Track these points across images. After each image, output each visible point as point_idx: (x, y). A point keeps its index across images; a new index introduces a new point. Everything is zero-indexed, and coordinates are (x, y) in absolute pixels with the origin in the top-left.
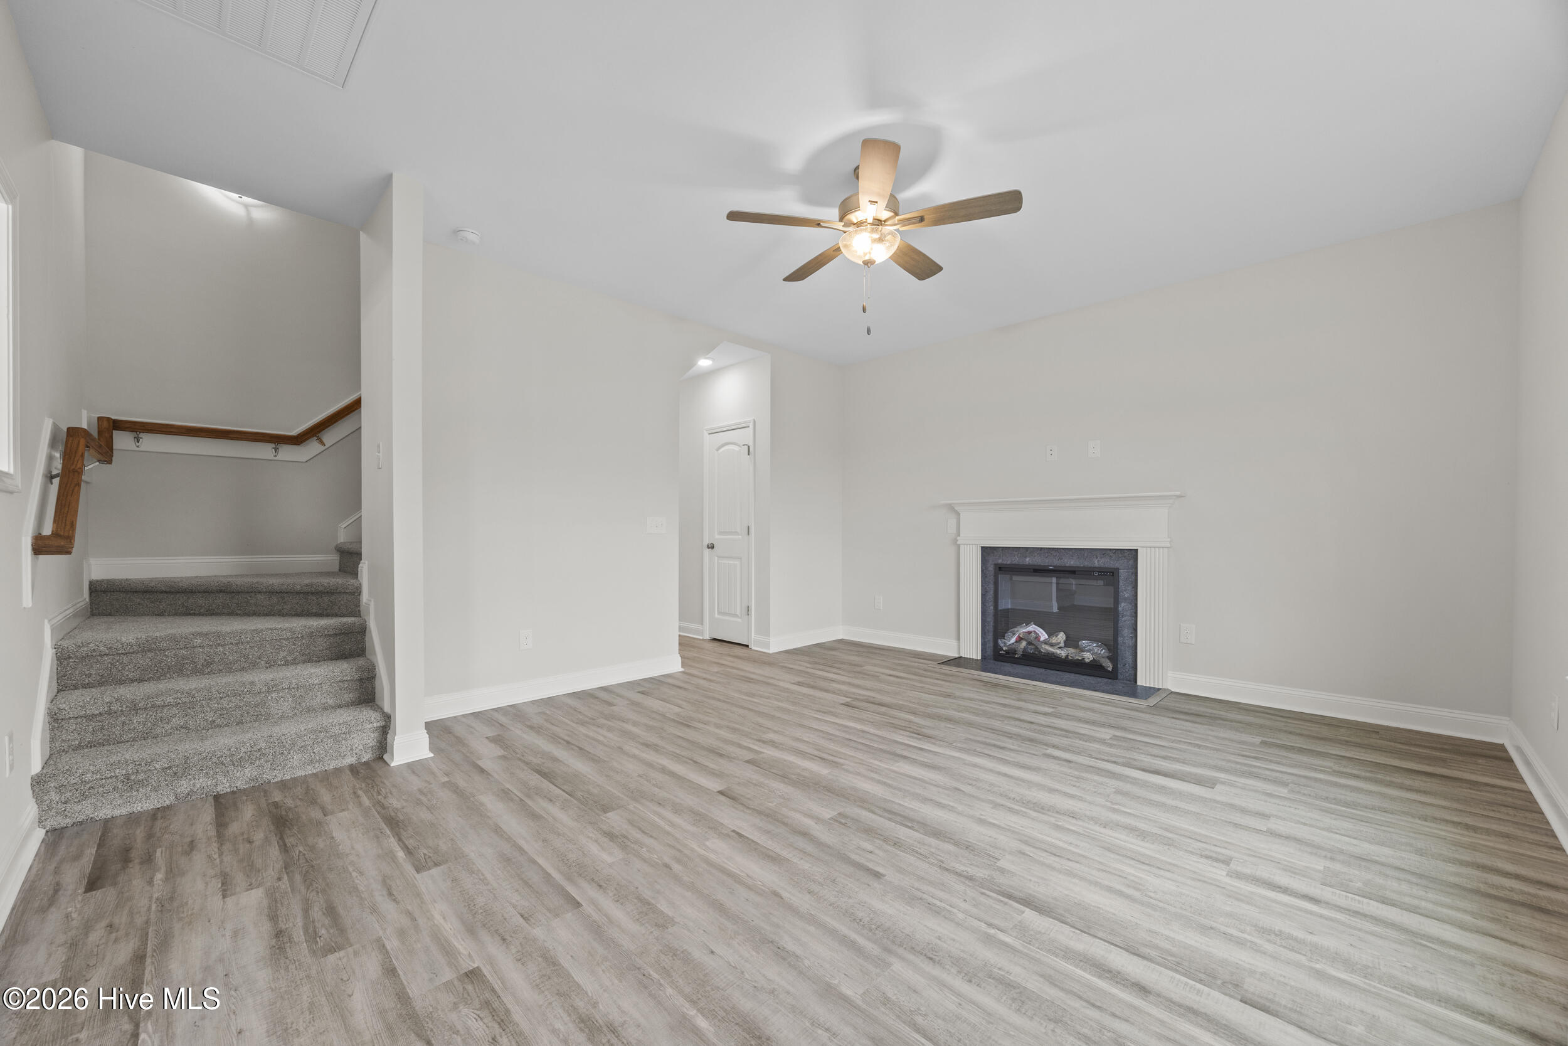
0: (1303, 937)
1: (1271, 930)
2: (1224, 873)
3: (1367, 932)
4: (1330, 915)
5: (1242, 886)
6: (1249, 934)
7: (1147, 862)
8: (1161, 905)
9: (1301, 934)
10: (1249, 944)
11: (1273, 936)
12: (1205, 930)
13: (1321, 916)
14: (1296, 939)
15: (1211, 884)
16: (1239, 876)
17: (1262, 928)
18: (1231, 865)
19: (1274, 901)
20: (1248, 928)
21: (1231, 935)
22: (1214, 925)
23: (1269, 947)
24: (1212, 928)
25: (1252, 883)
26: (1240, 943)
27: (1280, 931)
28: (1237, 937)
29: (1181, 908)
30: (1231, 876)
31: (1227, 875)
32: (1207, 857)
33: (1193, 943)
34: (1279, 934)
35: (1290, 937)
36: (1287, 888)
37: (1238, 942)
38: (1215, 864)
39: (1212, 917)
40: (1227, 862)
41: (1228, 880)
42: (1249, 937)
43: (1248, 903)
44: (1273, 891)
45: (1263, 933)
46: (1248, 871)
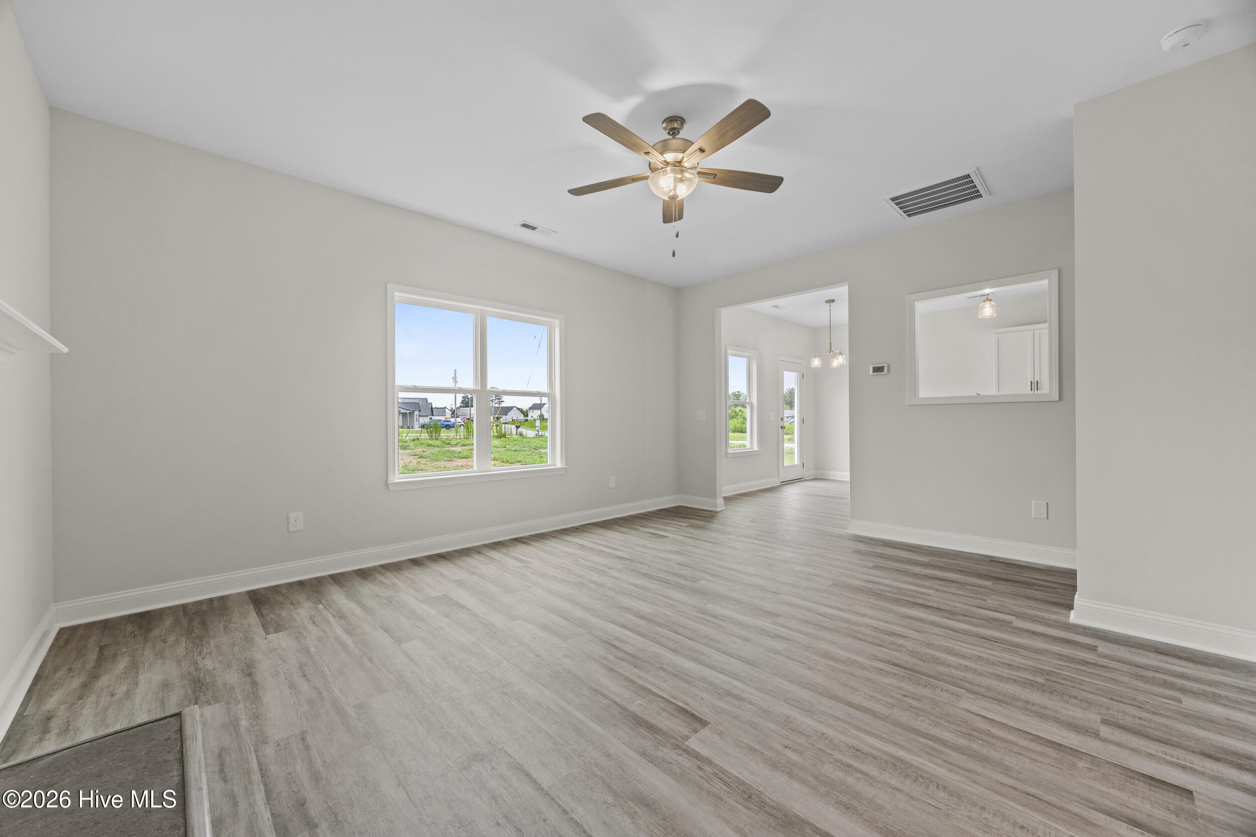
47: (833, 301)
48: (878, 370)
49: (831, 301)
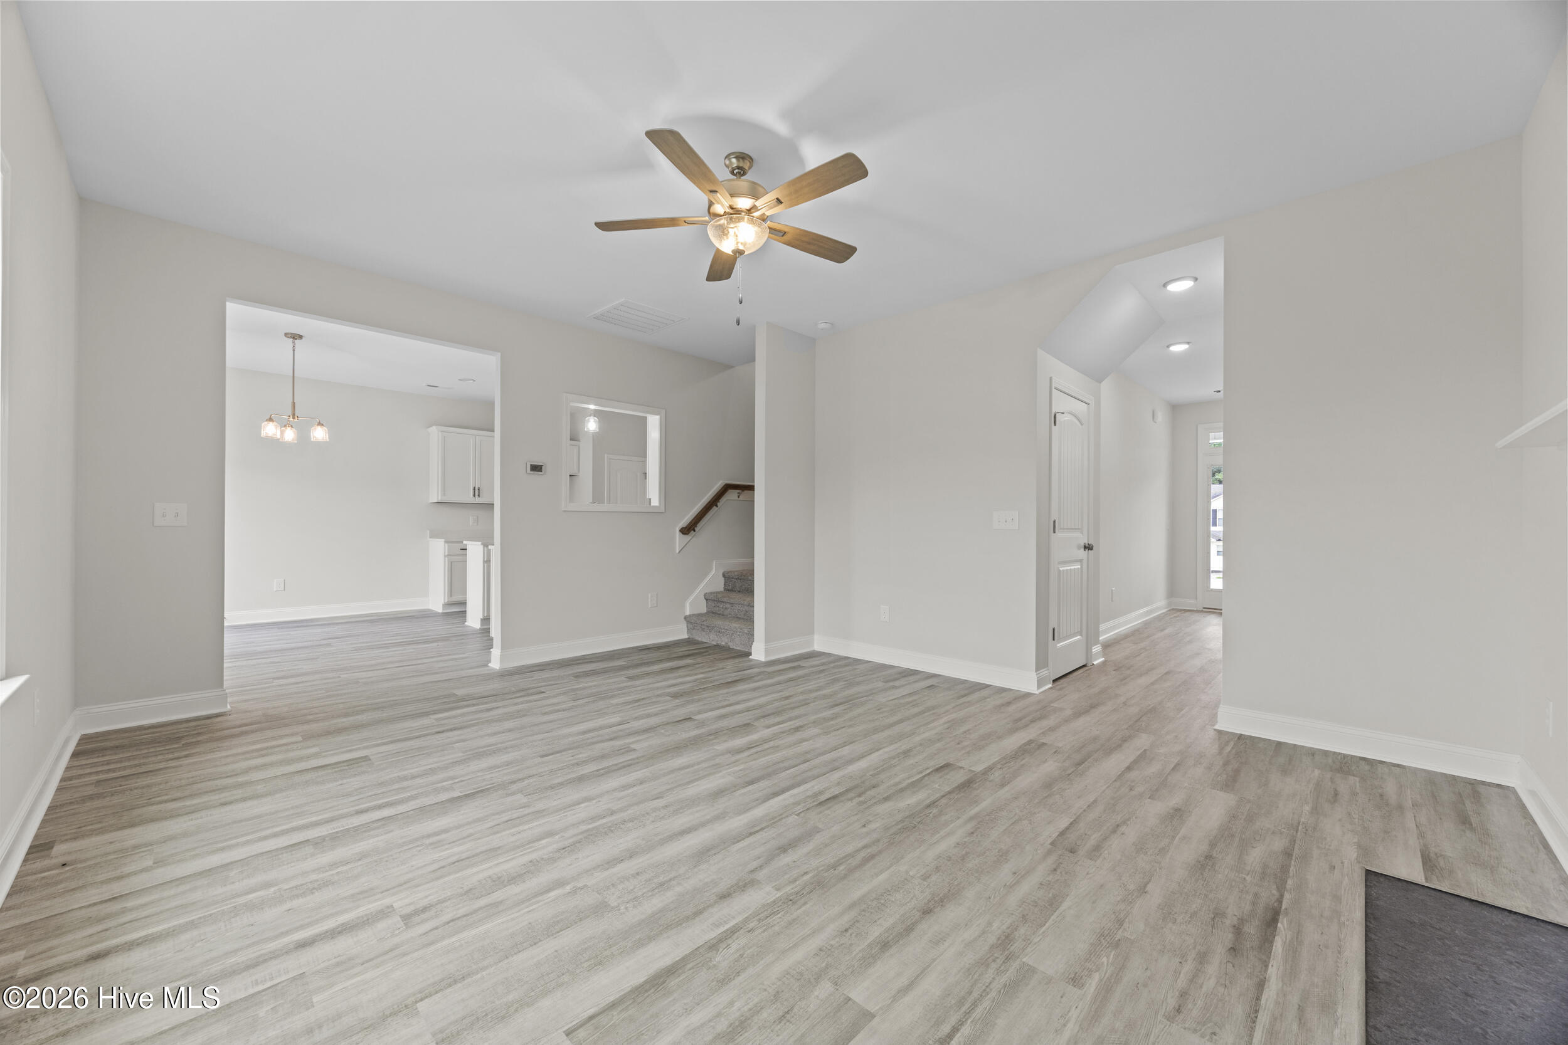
0: (294, 901)
1: (320, 889)
2: (396, 905)
3: (241, 949)
4: (280, 941)
5: (370, 906)
6: (333, 875)
7: (456, 864)
8: (405, 848)
9: (296, 903)
10: (328, 868)
11: (316, 886)
12: (362, 856)
13: (287, 933)
14: (297, 896)
15: (394, 888)
16: (384, 913)
17: (327, 886)
18: (399, 919)
19: (337, 914)
20: (336, 878)
21: (343, 865)
22: (360, 863)
23: (314, 877)
24: (360, 860)
25: (366, 915)
26: (333, 865)
27: (312, 893)
28: (338, 867)
29: (392, 856)
30: (388, 907)
31: (392, 906)
32: (425, 909)
33: (362, 843)
34: (312, 891)
35: (303, 895)
36: (332, 938)
37: (335, 864)
38: (412, 908)
39: (366, 866)
40: (407, 918)
41: (387, 901)
42: (331, 872)
43: (353, 895)
44: (343, 924)
45: (324, 883)
46: (381, 925)
47: (301, 337)
48: (536, 468)
49: (296, 337)
